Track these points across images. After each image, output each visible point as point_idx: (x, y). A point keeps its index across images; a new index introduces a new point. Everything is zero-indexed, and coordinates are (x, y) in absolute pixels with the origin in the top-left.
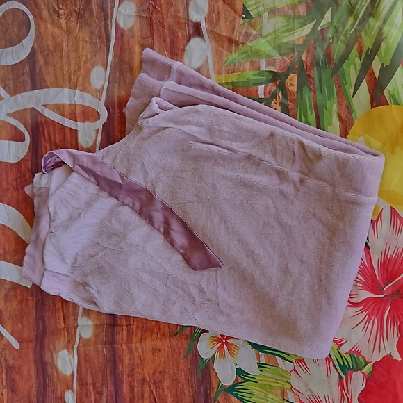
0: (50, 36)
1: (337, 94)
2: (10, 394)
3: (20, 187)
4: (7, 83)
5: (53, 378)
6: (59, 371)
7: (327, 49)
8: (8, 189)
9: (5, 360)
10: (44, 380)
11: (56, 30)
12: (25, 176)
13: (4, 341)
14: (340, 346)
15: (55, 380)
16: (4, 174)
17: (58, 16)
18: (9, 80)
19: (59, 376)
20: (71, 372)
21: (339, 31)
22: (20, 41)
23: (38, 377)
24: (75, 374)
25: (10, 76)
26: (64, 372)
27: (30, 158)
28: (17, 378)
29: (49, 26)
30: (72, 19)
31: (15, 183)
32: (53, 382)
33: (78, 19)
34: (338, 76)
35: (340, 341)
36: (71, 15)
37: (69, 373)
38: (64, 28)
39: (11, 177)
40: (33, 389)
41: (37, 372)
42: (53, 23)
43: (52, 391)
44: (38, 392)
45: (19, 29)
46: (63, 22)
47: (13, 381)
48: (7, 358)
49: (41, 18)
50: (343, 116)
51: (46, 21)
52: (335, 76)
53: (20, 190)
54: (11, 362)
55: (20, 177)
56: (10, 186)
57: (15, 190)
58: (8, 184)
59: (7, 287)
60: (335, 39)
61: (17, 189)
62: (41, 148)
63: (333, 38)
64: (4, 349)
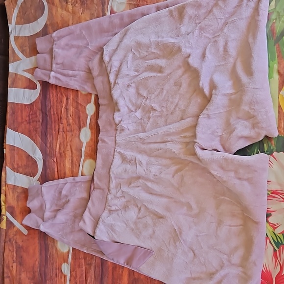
0: (59, 16)
1: (278, 57)
2: (19, 266)
3: (31, 121)
4: (24, 48)
5: (53, 255)
6: (58, 249)
7: (271, 26)
8: (22, 122)
9: (16, 242)
10: (46, 256)
11: (64, 12)
12: (36, 113)
13: (15, 229)
14: (275, 229)
15: (54, 256)
16: (20, 112)
17: (67, 3)
18: (26, 46)
19: (57, 253)
20: (67, 250)
21: (281, 14)
22: (36, 19)
23: (41, 254)
24: (71, 252)
25: (27, 44)
26: (62, 250)
27: (40, 101)
28: (25, 255)
29: (59, 9)
30: (77, 5)
31: (28, 118)
32: (53, 258)
33: (81, 5)
34: (279, 45)
35: (275, 225)
36: (77, 2)
37: (66, 251)
38: (70, 11)
39: (25, 114)
40: (37, 263)
41: (41, 250)
42: (62, 8)
43: (52, 264)
44: (40, 265)
45: (36, 11)
46: (70, 7)
47: (22, 257)
48: (17, 241)
49: (53, 4)
50: (282, 72)
51: (57, 6)
52: (277, 45)
53: (31, 123)
54: (20, 244)
55: (32, 114)
56: (24, 120)
57: (27, 123)
58: (22, 119)
59: (19, 191)
60: (278, 20)
61: (30, 123)
62: (50, 94)
63: (276, 19)
64: (16, 235)
